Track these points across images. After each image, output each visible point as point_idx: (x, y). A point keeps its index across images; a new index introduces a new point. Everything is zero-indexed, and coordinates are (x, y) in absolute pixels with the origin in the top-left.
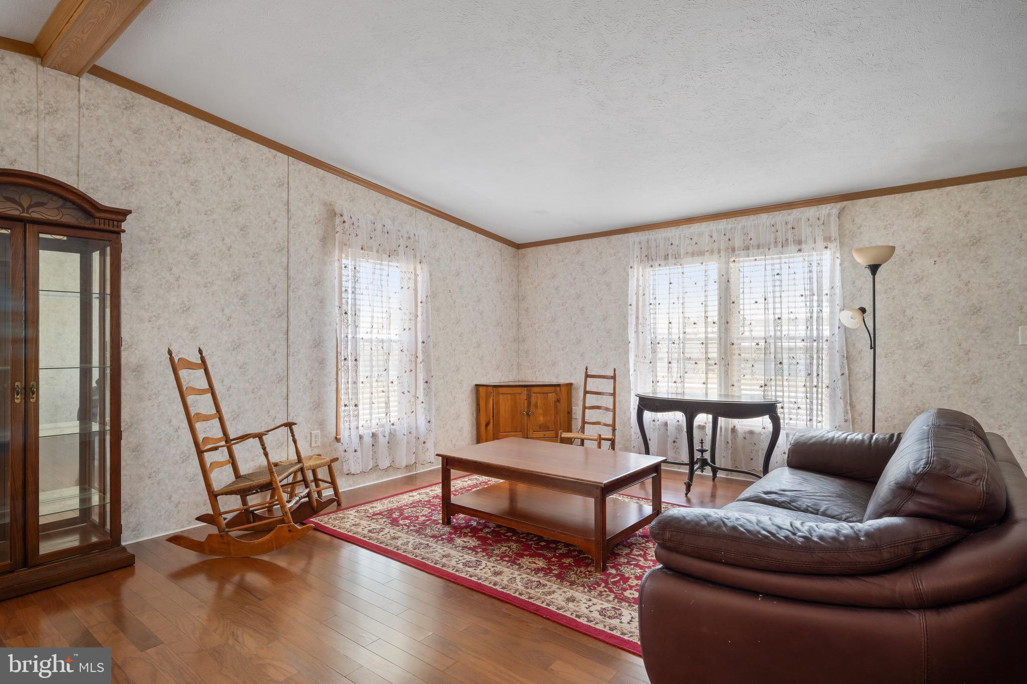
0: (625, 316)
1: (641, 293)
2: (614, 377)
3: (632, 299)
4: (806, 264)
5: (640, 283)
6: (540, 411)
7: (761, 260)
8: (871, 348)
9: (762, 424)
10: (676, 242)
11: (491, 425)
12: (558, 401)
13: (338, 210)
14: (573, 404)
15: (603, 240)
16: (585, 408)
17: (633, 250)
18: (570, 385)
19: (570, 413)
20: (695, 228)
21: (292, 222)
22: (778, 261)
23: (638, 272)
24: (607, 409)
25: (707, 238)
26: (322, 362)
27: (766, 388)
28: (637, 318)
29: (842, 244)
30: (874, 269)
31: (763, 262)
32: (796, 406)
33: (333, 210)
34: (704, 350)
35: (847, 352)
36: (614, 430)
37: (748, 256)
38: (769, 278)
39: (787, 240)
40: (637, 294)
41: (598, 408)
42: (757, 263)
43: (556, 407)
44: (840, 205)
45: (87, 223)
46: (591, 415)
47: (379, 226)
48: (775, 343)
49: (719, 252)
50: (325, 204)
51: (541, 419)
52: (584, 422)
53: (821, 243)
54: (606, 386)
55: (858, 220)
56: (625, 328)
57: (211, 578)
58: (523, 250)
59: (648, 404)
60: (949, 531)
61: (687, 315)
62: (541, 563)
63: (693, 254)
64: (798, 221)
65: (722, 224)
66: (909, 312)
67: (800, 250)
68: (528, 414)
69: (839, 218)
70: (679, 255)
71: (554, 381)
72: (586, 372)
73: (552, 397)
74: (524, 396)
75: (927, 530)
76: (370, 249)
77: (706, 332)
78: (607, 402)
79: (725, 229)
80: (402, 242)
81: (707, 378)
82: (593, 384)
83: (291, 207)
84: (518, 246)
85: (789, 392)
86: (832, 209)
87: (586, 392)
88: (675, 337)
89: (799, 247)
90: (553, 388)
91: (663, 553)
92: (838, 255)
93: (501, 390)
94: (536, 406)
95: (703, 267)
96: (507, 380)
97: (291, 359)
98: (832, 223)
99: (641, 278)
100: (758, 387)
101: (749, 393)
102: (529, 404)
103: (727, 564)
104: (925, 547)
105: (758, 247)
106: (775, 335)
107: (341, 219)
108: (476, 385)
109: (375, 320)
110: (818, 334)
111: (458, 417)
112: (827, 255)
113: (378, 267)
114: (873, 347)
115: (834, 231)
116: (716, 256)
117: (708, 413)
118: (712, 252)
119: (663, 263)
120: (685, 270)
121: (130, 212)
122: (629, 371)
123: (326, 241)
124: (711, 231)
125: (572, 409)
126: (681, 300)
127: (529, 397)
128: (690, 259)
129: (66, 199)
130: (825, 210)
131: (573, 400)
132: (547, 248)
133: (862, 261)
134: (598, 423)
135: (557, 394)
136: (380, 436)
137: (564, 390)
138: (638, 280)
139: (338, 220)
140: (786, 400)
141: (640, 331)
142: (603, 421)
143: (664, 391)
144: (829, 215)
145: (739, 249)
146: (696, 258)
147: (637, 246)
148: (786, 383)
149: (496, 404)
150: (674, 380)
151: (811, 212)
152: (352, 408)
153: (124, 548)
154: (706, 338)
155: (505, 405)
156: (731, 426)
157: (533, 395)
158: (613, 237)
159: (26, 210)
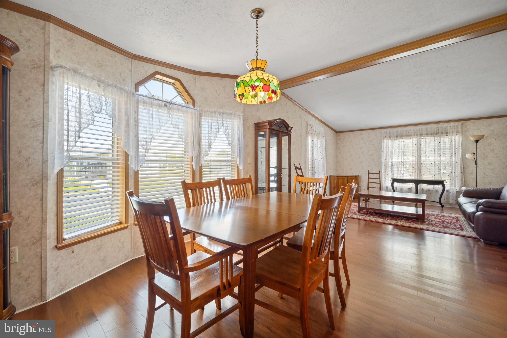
0: (381, 155)
1: (387, 147)
2: (379, 173)
4: (450, 139)
7: (433, 138)
8: (476, 165)
9: (438, 187)
10: (400, 132)
16: (368, 183)
17: (384, 134)
18: (358, 176)
21: (302, 128)
22: (439, 138)
23: (386, 141)
24: (377, 183)
25: (413, 131)
29: (462, 134)
30: (477, 141)
33: (308, 124)
34: (411, 165)
36: (380, 189)
37: (428, 137)
41: (374, 183)
42: (431, 139)
44: (462, 122)
45: (287, 131)
50: (306, 122)
52: (368, 187)
53: (455, 133)
54: (377, 176)
55: (468, 127)
58: (339, 133)
59: (396, 181)
63: (407, 136)
64: (446, 126)
67: (447, 135)
69: (461, 126)
70: (402, 136)
71: (352, 175)
72: (368, 172)
74: (346, 179)
76: (315, 135)
77: (412, 160)
78: (377, 181)
79: (419, 129)
80: (320, 133)
82: (371, 175)
83: (302, 123)
84: (337, 132)
86: (459, 124)
87: (368, 178)
89: (446, 134)
93: (339, 177)
95: (411, 140)
98: (459, 128)
105: (432, 134)
106: (438, 161)
108: (330, 176)
112: (457, 137)
115: (460, 130)
116: (416, 136)
118: (414, 135)
119: (395, 138)
120: (404, 141)
121: (293, 128)
123: (307, 133)
128: (406, 137)
130: (456, 124)
131: (359, 181)
132: (348, 133)
133: (472, 139)
134: (374, 187)
135: (356, 179)
139: (309, 127)
142: (376, 187)
144: (458, 125)
145: (425, 135)
149: (337, 182)
151: (451, 124)
155: (340, 182)
157: (349, 179)
158: (375, 130)
159: (280, 129)
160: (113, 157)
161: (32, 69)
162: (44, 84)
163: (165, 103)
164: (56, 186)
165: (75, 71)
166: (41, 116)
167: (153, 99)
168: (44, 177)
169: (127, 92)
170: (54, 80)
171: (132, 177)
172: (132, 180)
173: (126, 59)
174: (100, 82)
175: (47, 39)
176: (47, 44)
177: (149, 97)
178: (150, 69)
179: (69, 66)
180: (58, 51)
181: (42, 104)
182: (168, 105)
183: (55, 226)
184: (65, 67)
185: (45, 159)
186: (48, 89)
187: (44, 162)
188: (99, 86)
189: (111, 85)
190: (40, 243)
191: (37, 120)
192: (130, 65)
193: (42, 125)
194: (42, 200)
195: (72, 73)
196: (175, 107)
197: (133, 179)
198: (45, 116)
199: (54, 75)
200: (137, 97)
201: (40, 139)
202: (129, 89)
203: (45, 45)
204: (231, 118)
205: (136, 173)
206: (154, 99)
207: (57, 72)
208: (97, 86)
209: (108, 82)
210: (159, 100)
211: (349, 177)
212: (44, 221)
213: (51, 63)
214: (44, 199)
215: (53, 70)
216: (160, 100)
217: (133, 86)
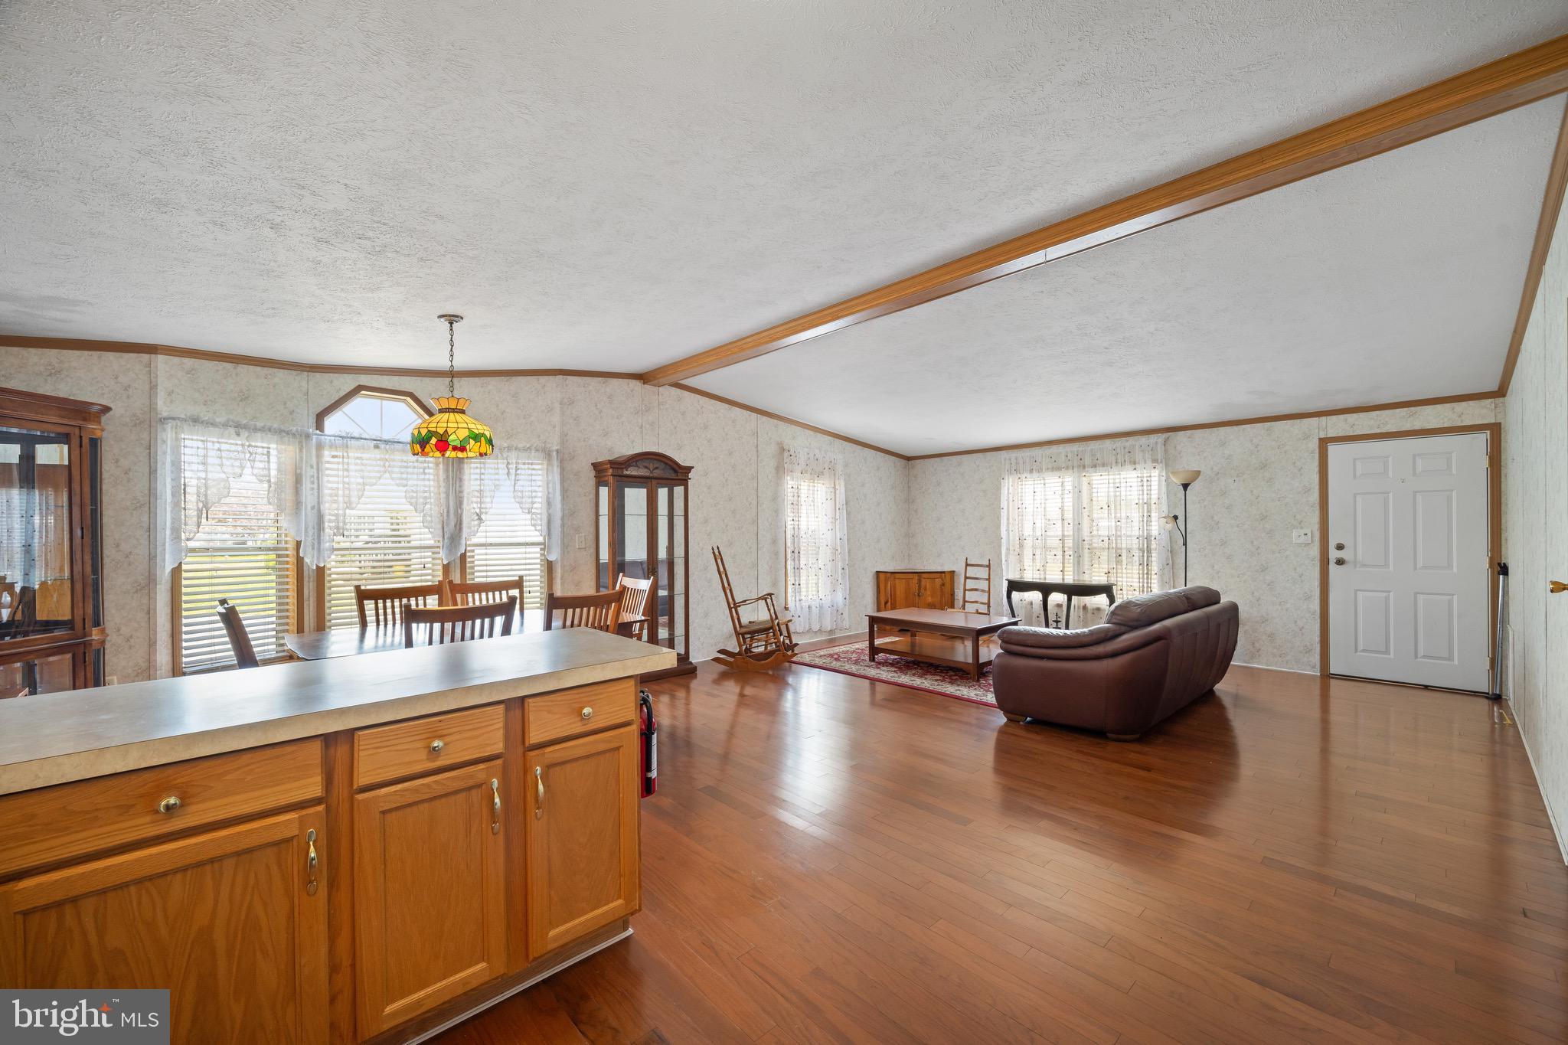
0: (999, 518)
1: (1011, 499)
2: (989, 566)
3: (1004, 504)
4: (1139, 479)
5: (1011, 491)
6: (929, 593)
7: (1105, 475)
9: (1101, 600)
10: (1039, 460)
11: (889, 603)
12: (943, 585)
13: (786, 447)
14: (955, 587)
15: (980, 455)
16: (965, 590)
17: (1005, 465)
18: (953, 572)
19: (953, 595)
20: (1054, 449)
21: (759, 459)
22: (1118, 476)
23: (1008, 483)
24: (983, 591)
25: (1064, 458)
26: (776, 554)
27: (1110, 575)
28: (1008, 519)
29: (1167, 466)
30: (1185, 486)
31: (1107, 477)
32: (1132, 589)
33: (783, 447)
34: (1061, 545)
35: (1171, 547)
36: (989, 607)
37: (1096, 472)
38: (1112, 490)
39: (1125, 461)
40: (1008, 500)
41: (976, 590)
42: (1102, 477)
43: (941, 589)
44: (1165, 436)
45: (674, 476)
46: (970, 596)
47: (812, 456)
48: (1116, 540)
49: (1073, 467)
50: (778, 444)
51: (930, 599)
52: (965, 601)
53: (1150, 464)
54: (982, 573)
55: (1179, 448)
56: (998, 527)
57: (737, 681)
58: (913, 462)
59: (1015, 586)
60: (1123, 629)
61: (1048, 517)
62: (938, 678)
63: (1053, 469)
64: (1134, 446)
65: (1075, 447)
66: (1216, 518)
67: (1135, 469)
68: (919, 595)
69: (1165, 445)
70: (1042, 469)
71: (940, 569)
72: (966, 562)
73: (938, 582)
74: (915, 581)
75: (1117, 627)
76: (806, 472)
77: (1063, 531)
78: (984, 585)
79: (1078, 451)
80: (826, 466)
81: (1064, 567)
82: (971, 571)
83: (759, 448)
84: (908, 459)
85: (1127, 578)
86: (1159, 439)
87: (966, 578)
88: (1038, 534)
89: (1134, 466)
90: (939, 574)
91: (1004, 645)
92: (1164, 474)
93: (897, 576)
94: (925, 589)
95: (1060, 480)
96: (899, 568)
97: (760, 552)
98: (1159, 450)
99: (1011, 487)
100: (1103, 574)
101: (1098, 578)
102: (920, 587)
103: (1031, 646)
104: (1110, 634)
105: (1103, 465)
106: (1116, 533)
107: (789, 454)
108: (877, 572)
109: (810, 523)
110: (1148, 534)
111: (864, 596)
112: (1155, 473)
113: (811, 484)
114: (1185, 544)
115: (1161, 455)
116: (1071, 471)
117: (1064, 593)
118: (1067, 468)
119: (1028, 475)
120: (1047, 481)
121: (693, 467)
122: (1001, 561)
123: (780, 470)
124: (1067, 452)
125: (954, 592)
126: (1043, 505)
127: (920, 581)
128: (1050, 473)
129: (666, 464)
130: (1153, 439)
131: (956, 584)
132: (933, 460)
133: (1177, 481)
134: (976, 602)
135: (942, 580)
136: (814, 608)
137: (948, 577)
138: (1008, 489)
139: (786, 454)
140: (1125, 584)
141: (1010, 530)
142: (980, 600)
143: (1029, 577)
144: (1156, 443)
145: (1089, 466)
146: (1055, 472)
147: (1007, 461)
148: (1124, 571)
149: (894, 587)
150: (1038, 568)
151: (1143, 440)
152: (797, 586)
153: (691, 663)
154: (1063, 535)
155: (900, 586)
156: (1082, 605)
157: (923, 580)
158: (988, 454)
159: (651, 473)
160: (279, 546)
161: (133, 426)
162: (150, 446)
163: (375, 442)
164: (169, 594)
165: (196, 420)
166: (147, 492)
167: (348, 438)
168: (151, 580)
169: (294, 434)
170: (165, 437)
171: (312, 579)
172: (311, 584)
173: (296, 375)
174: (239, 427)
175: (153, 380)
176: (153, 387)
177: (341, 437)
178: (348, 382)
179: (186, 415)
180: (170, 394)
181: (147, 475)
182: (382, 446)
183: (170, 651)
184: (179, 419)
185: (153, 554)
186: (156, 452)
187: (152, 558)
188: (238, 435)
189: (262, 430)
190: (148, 674)
191: (141, 499)
192: (304, 384)
193: (148, 505)
194: (150, 613)
195: (191, 423)
196: (398, 446)
197: (313, 581)
198: (152, 493)
199: (164, 430)
200: (317, 438)
201: (146, 525)
202: (297, 429)
203: (151, 389)
204: (529, 457)
205: (321, 572)
206: (352, 438)
207: (168, 426)
208: (234, 435)
209: (255, 425)
210: (361, 439)
211: (924, 575)
212: (152, 644)
213: (161, 414)
214: (151, 612)
215: (163, 424)
216: (365, 439)
217: (312, 420)
